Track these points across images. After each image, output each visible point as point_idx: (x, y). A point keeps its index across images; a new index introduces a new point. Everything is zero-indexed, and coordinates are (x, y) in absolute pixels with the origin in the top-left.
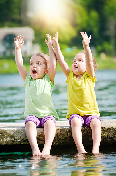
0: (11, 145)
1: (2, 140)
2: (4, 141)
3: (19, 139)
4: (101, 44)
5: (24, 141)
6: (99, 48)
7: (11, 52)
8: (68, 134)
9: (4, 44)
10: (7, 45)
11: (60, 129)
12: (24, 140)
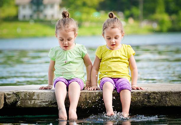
0: (39, 107)
1: (29, 103)
2: (32, 103)
3: (47, 102)
4: (129, 8)
5: (52, 104)
6: (127, 13)
7: (38, 15)
8: (96, 97)
9: (31, 8)
10: (34, 7)
11: (89, 93)
12: (52, 102)
